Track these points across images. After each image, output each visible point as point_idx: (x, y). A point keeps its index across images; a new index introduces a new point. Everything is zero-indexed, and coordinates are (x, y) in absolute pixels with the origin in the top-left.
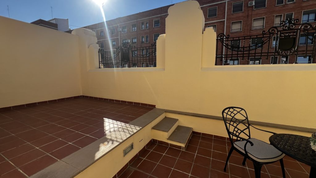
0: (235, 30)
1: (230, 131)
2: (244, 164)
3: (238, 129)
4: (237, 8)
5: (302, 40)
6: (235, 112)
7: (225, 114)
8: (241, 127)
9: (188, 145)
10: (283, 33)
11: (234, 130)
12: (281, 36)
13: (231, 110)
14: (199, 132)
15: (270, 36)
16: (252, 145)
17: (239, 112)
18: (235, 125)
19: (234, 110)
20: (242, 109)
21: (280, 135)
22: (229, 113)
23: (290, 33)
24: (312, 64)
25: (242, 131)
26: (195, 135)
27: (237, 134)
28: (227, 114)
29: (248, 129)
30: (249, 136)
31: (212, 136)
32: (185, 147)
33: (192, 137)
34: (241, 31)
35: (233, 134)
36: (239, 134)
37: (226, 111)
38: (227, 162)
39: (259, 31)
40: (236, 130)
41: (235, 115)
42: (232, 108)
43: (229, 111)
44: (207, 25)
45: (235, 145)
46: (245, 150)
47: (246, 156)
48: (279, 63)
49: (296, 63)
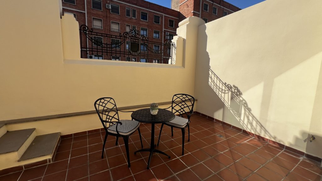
0: (97, 27)
1: (103, 120)
2: (117, 144)
3: (110, 116)
4: (97, 5)
5: (142, 46)
6: (106, 102)
7: (97, 106)
8: (112, 114)
9: (57, 154)
10: (132, 39)
11: (107, 118)
12: (131, 41)
13: (102, 101)
14: (70, 134)
15: (125, 39)
16: (121, 124)
17: (108, 102)
18: (107, 113)
19: (105, 100)
20: (111, 98)
21: (136, 111)
22: (101, 104)
23: (136, 39)
24: (147, 63)
25: (113, 117)
26: (65, 140)
27: (110, 120)
28: (99, 105)
29: (117, 114)
30: (118, 120)
31: (86, 132)
32: (52, 159)
33: (60, 144)
34: (102, 30)
35: (106, 122)
36: (111, 120)
37: (98, 103)
38: (103, 149)
39: (116, 34)
40: (108, 117)
41: (106, 104)
42: (103, 98)
43: (100, 102)
44: (64, 10)
45: (109, 131)
46: (117, 131)
47: (118, 135)
48: (131, 61)
49: (140, 62)
